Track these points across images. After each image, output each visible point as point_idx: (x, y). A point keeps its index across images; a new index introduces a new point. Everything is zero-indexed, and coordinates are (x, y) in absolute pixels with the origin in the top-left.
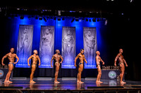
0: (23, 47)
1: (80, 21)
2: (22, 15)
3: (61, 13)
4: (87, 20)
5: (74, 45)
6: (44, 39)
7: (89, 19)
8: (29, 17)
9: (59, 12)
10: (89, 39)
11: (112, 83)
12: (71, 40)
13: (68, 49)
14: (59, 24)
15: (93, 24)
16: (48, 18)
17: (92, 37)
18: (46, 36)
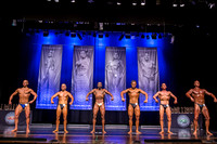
0: (47, 78)
1: (133, 38)
2: (46, 29)
3: (104, 26)
4: (143, 37)
5: (123, 75)
6: (79, 66)
7: (146, 35)
8: (56, 33)
9: (101, 25)
10: (148, 66)
11: (183, 134)
12: (119, 66)
13: (115, 81)
14: (101, 43)
15: (152, 42)
16: (84, 33)
17: (152, 62)
18: (81, 62)
